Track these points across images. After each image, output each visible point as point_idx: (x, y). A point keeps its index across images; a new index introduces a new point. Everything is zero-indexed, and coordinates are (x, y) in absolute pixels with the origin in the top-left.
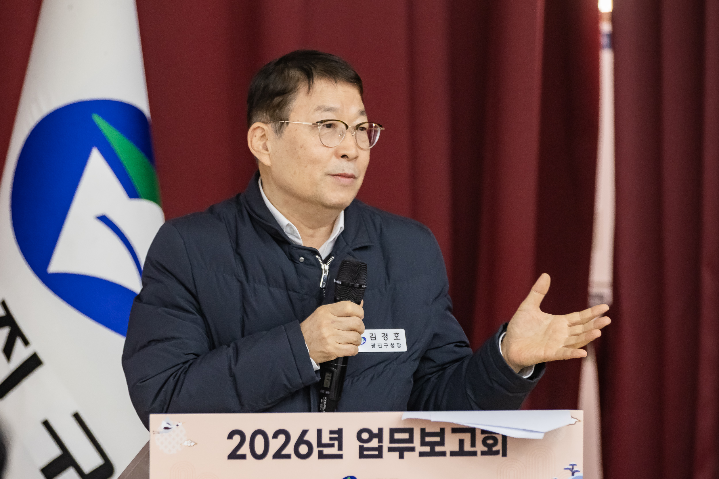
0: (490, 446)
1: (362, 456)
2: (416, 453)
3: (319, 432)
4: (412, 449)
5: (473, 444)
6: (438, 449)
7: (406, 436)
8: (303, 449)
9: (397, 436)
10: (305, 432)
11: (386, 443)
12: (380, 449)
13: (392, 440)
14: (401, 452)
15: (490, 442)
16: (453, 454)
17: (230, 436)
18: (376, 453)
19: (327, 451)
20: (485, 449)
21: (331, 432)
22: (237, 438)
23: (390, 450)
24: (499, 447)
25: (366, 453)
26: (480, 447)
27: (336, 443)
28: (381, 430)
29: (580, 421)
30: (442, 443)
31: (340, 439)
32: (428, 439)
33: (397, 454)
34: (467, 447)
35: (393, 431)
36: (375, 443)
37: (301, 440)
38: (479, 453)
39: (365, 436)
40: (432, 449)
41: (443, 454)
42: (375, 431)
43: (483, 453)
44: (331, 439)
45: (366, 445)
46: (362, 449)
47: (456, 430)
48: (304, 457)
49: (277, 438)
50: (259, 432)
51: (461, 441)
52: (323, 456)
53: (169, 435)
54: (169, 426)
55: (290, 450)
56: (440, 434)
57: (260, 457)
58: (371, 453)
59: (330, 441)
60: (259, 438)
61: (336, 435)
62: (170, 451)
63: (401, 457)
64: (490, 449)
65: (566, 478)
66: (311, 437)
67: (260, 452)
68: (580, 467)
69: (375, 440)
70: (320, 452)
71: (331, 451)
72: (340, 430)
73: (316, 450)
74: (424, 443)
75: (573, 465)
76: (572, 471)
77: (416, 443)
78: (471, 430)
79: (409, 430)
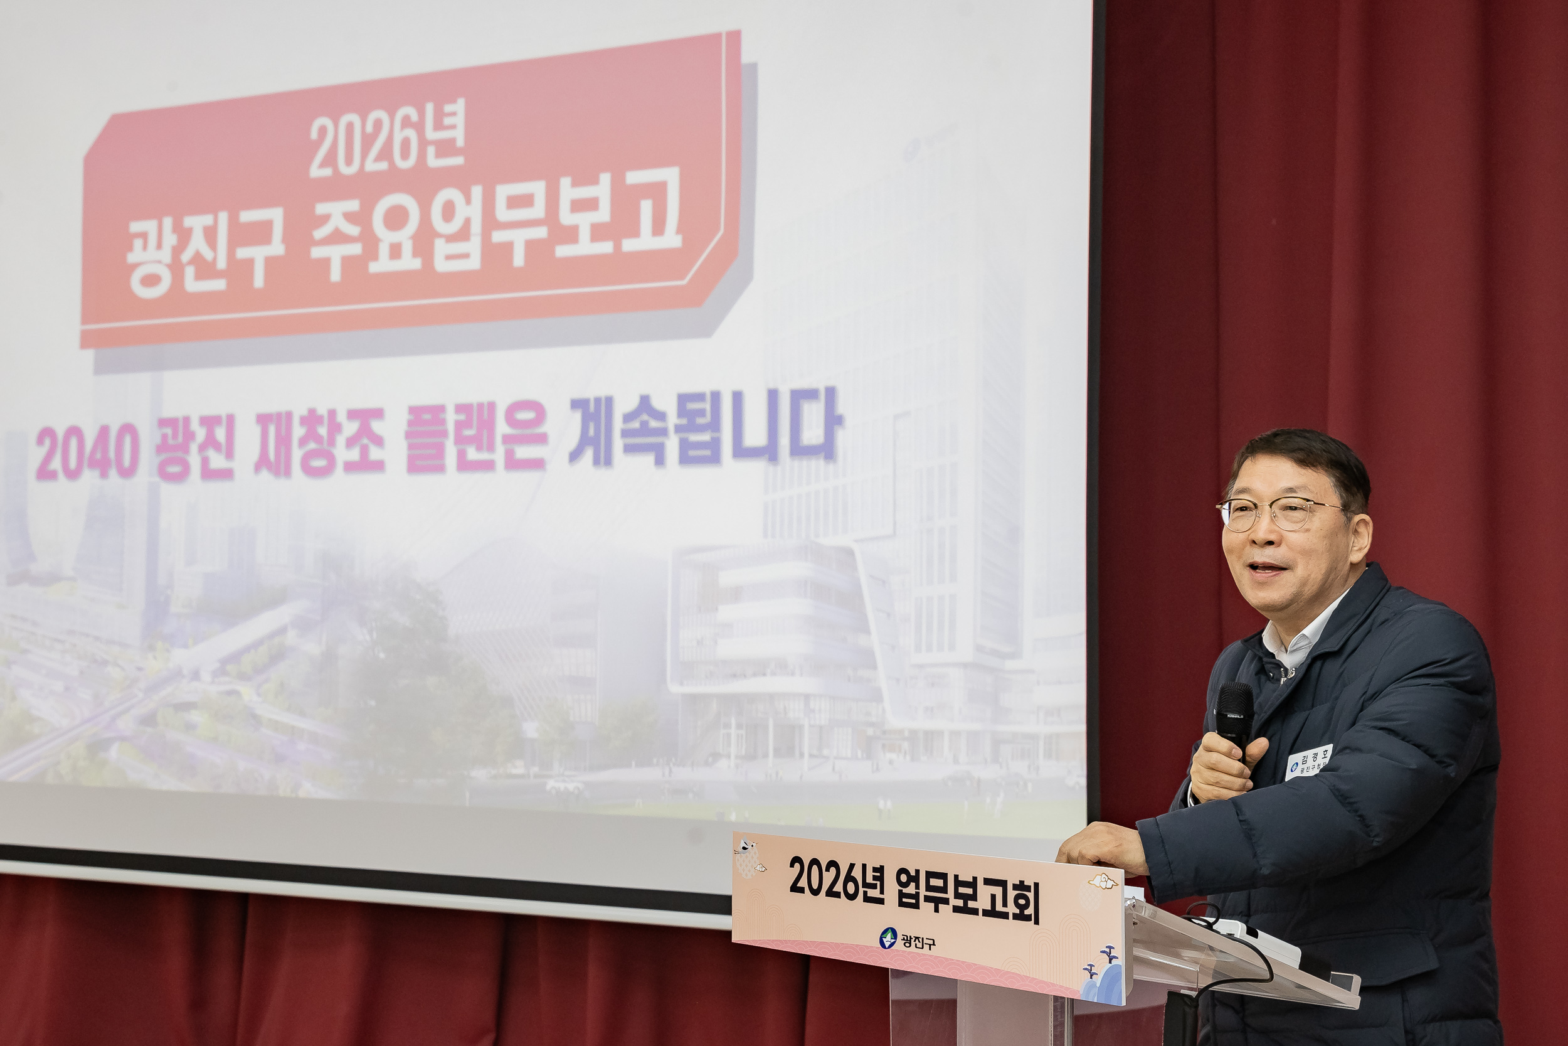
0: (1022, 908)
1: (901, 904)
2: (950, 907)
3: (864, 866)
4: (946, 901)
5: (1005, 904)
6: (971, 904)
7: (938, 883)
8: (851, 888)
9: (934, 882)
10: (852, 866)
11: (923, 892)
12: (916, 896)
13: (929, 888)
14: (937, 902)
15: (1022, 902)
16: (986, 913)
17: (792, 865)
18: (914, 901)
19: (870, 893)
20: (1017, 911)
21: (875, 870)
22: (797, 865)
23: (928, 899)
24: (1030, 911)
25: (904, 900)
26: (1012, 909)
27: (878, 883)
28: (917, 871)
29: (1117, 885)
30: (974, 897)
31: (881, 879)
32: (962, 890)
33: (932, 905)
34: (1000, 907)
35: (930, 875)
36: (911, 889)
37: (849, 878)
38: (1011, 916)
39: (904, 878)
40: (966, 903)
41: (975, 912)
42: (913, 873)
43: (1016, 917)
44: (875, 878)
45: (905, 890)
46: (901, 895)
47: (988, 882)
48: (852, 897)
49: (829, 871)
50: (815, 862)
51: (993, 897)
52: (867, 899)
53: (747, 857)
54: (746, 847)
55: (839, 887)
56: (973, 884)
57: (815, 892)
58: (908, 902)
59: (873, 880)
60: (815, 868)
61: (879, 874)
62: (746, 875)
63: (937, 910)
64: (1022, 911)
65: (1102, 966)
66: (857, 873)
67: (815, 886)
68: (1119, 951)
69: (913, 885)
70: (865, 893)
71: (873, 893)
72: (882, 867)
73: (861, 890)
74: (958, 895)
75: (1110, 948)
76: (1109, 956)
77: (950, 894)
78: (1002, 884)
79: (943, 876)
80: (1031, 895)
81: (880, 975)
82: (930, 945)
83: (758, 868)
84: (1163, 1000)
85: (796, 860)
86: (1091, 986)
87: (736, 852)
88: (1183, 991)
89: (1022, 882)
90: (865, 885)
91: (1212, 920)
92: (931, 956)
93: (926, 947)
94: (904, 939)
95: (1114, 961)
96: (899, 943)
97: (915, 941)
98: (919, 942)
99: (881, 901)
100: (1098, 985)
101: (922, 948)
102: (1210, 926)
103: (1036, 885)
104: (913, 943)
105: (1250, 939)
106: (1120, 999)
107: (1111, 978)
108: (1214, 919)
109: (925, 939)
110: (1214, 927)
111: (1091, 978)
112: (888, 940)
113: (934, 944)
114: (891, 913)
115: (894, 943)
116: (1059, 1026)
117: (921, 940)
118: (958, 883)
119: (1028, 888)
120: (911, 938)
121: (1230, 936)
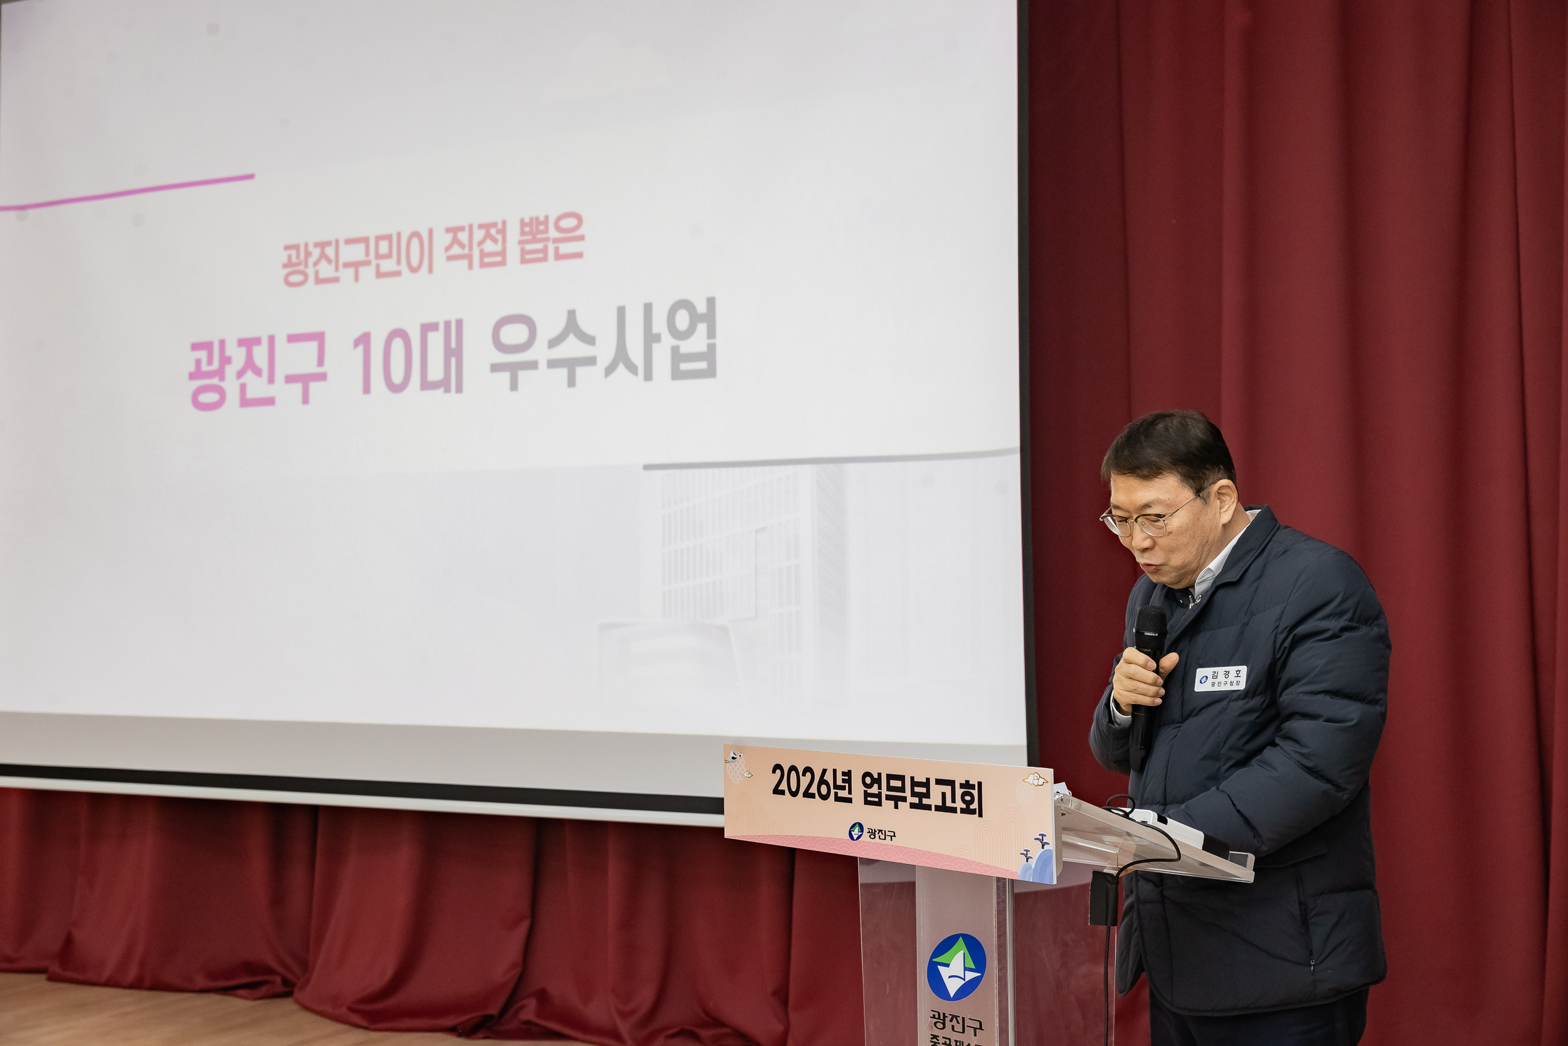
0: (968, 803)
1: (867, 802)
2: (907, 804)
3: (835, 771)
4: (904, 799)
5: (953, 801)
6: (925, 801)
7: (898, 784)
8: (824, 790)
9: (894, 783)
10: (824, 771)
11: (884, 792)
12: (879, 795)
13: (889, 788)
14: (897, 800)
15: (968, 798)
16: (938, 808)
17: (774, 772)
18: (877, 800)
19: (842, 794)
20: (964, 806)
21: (844, 774)
22: (778, 772)
23: (888, 798)
24: (975, 806)
25: (869, 799)
26: (959, 804)
27: (847, 785)
28: (879, 774)
29: (1048, 782)
30: (927, 795)
31: (849, 781)
32: (917, 789)
33: (892, 803)
34: (949, 803)
35: (890, 777)
36: (874, 790)
37: (822, 781)
38: (959, 810)
39: (868, 780)
40: (920, 801)
41: (928, 807)
42: (876, 776)
43: (963, 811)
44: (844, 781)
45: (869, 791)
46: (866, 795)
47: (939, 782)
48: (825, 797)
49: (805, 776)
50: (793, 768)
51: (944, 794)
52: (838, 799)
53: (736, 765)
54: (735, 757)
55: (814, 789)
56: (926, 784)
57: (794, 794)
58: (873, 800)
59: (843, 783)
60: (793, 773)
61: (847, 778)
62: (736, 781)
63: (896, 807)
64: (968, 806)
65: (1036, 851)
66: (829, 777)
67: (794, 789)
68: (1050, 838)
69: (876, 786)
70: (836, 794)
71: (843, 794)
72: (850, 772)
73: (833, 791)
74: (914, 794)
75: (1043, 835)
76: (1041, 843)
77: (908, 793)
78: (951, 783)
79: (901, 778)
80: (975, 792)
81: (851, 862)
82: (891, 837)
83: (745, 775)
84: (1088, 879)
85: (777, 767)
86: (1026, 869)
87: (726, 762)
88: (1105, 871)
89: (967, 782)
90: (836, 787)
91: (1128, 810)
92: (892, 846)
93: (888, 838)
94: (869, 832)
95: (1046, 847)
96: (866, 836)
97: (878, 833)
98: (882, 834)
99: (849, 800)
100: (1033, 867)
101: (885, 839)
102: (1126, 815)
103: (980, 784)
104: (877, 836)
105: (1161, 826)
106: (1052, 879)
107: (1044, 860)
108: (1130, 809)
109: (887, 832)
110: (1130, 816)
111: (1027, 861)
112: (856, 832)
113: (894, 836)
114: (858, 810)
115: (861, 835)
116: (1001, 902)
117: (883, 832)
118: (914, 784)
119: (973, 787)
120: (875, 831)
121: (1144, 823)
